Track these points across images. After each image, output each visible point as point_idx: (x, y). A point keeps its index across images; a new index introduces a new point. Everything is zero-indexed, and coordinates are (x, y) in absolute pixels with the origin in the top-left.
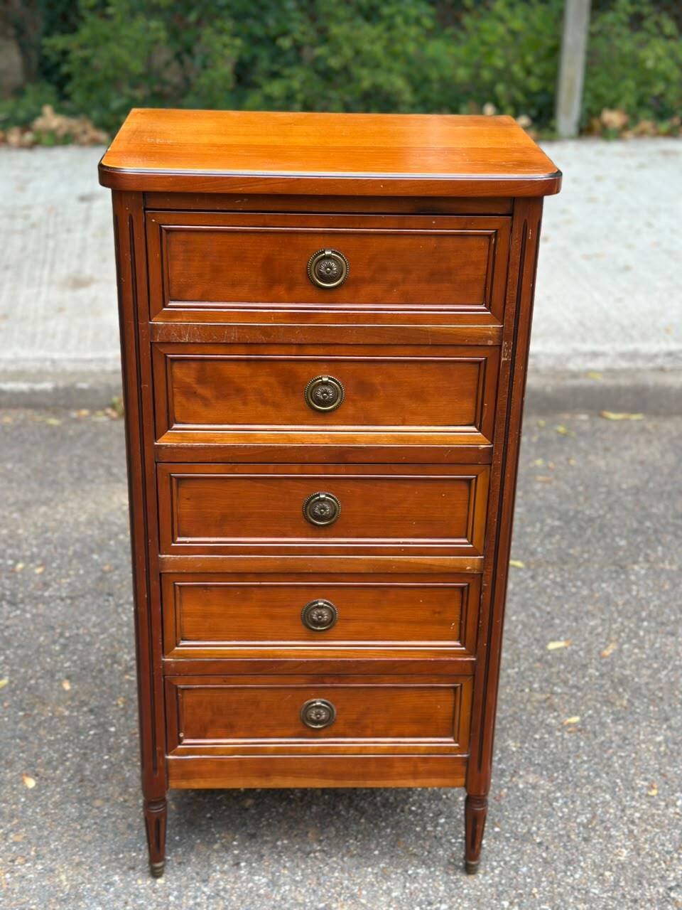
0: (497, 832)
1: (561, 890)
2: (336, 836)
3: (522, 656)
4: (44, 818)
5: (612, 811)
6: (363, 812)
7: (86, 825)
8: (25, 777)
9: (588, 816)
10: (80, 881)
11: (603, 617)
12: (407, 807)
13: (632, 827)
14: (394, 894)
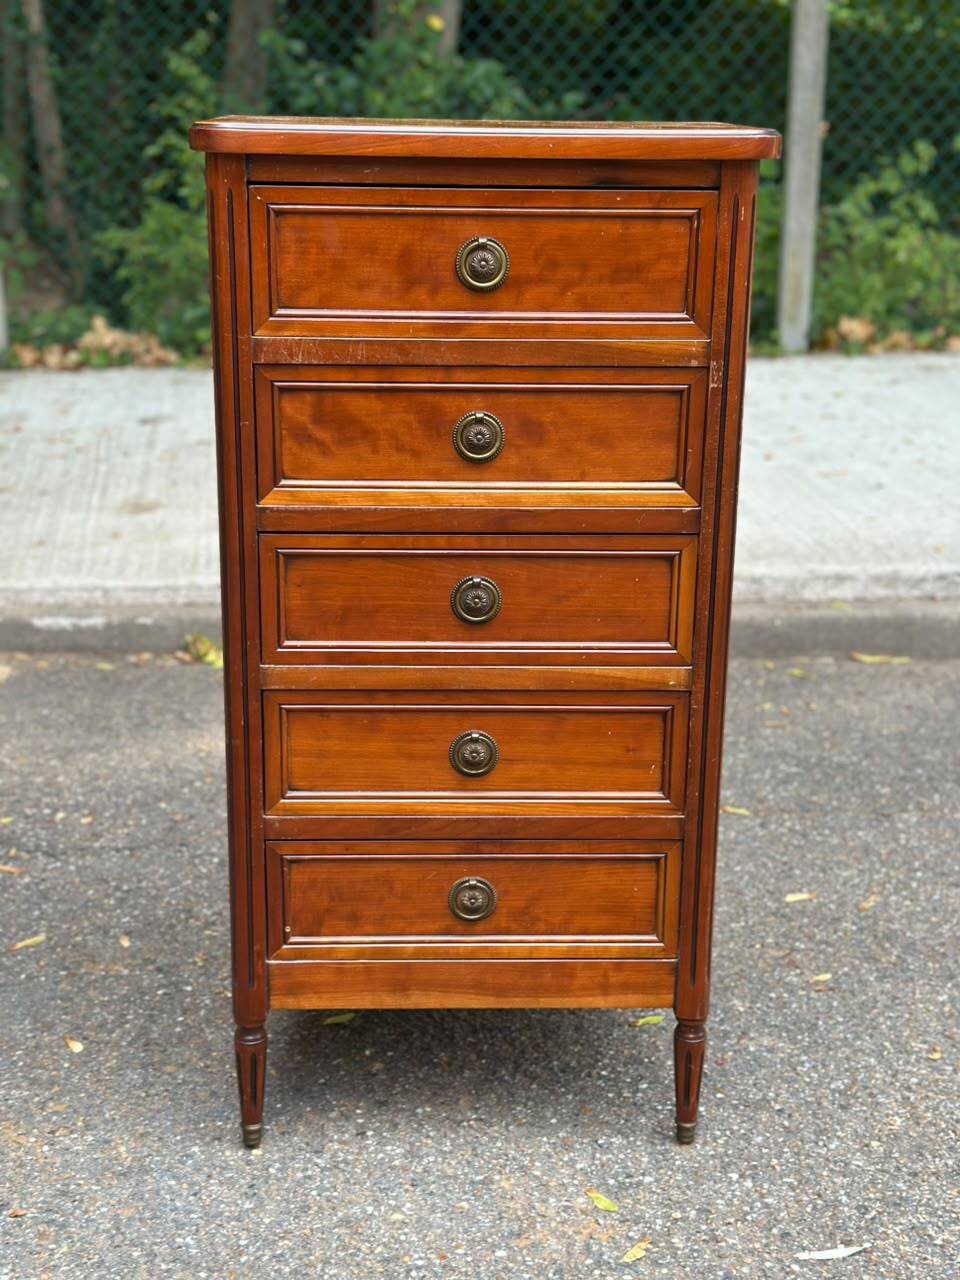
0: (720, 1099)
1: (811, 1161)
2: (498, 1104)
3: (749, 909)
4: (95, 1086)
5: (878, 1076)
6: (534, 1078)
7: (153, 1092)
8: (68, 1041)
9: (846, 1081)
10: (146, 1153)
11: (861, 867)
12: (595, 1072)
13: (908, 1094)
14: (579, 1166)
